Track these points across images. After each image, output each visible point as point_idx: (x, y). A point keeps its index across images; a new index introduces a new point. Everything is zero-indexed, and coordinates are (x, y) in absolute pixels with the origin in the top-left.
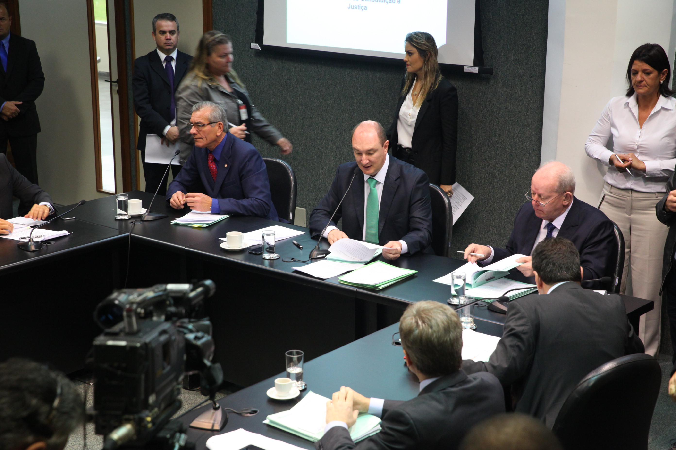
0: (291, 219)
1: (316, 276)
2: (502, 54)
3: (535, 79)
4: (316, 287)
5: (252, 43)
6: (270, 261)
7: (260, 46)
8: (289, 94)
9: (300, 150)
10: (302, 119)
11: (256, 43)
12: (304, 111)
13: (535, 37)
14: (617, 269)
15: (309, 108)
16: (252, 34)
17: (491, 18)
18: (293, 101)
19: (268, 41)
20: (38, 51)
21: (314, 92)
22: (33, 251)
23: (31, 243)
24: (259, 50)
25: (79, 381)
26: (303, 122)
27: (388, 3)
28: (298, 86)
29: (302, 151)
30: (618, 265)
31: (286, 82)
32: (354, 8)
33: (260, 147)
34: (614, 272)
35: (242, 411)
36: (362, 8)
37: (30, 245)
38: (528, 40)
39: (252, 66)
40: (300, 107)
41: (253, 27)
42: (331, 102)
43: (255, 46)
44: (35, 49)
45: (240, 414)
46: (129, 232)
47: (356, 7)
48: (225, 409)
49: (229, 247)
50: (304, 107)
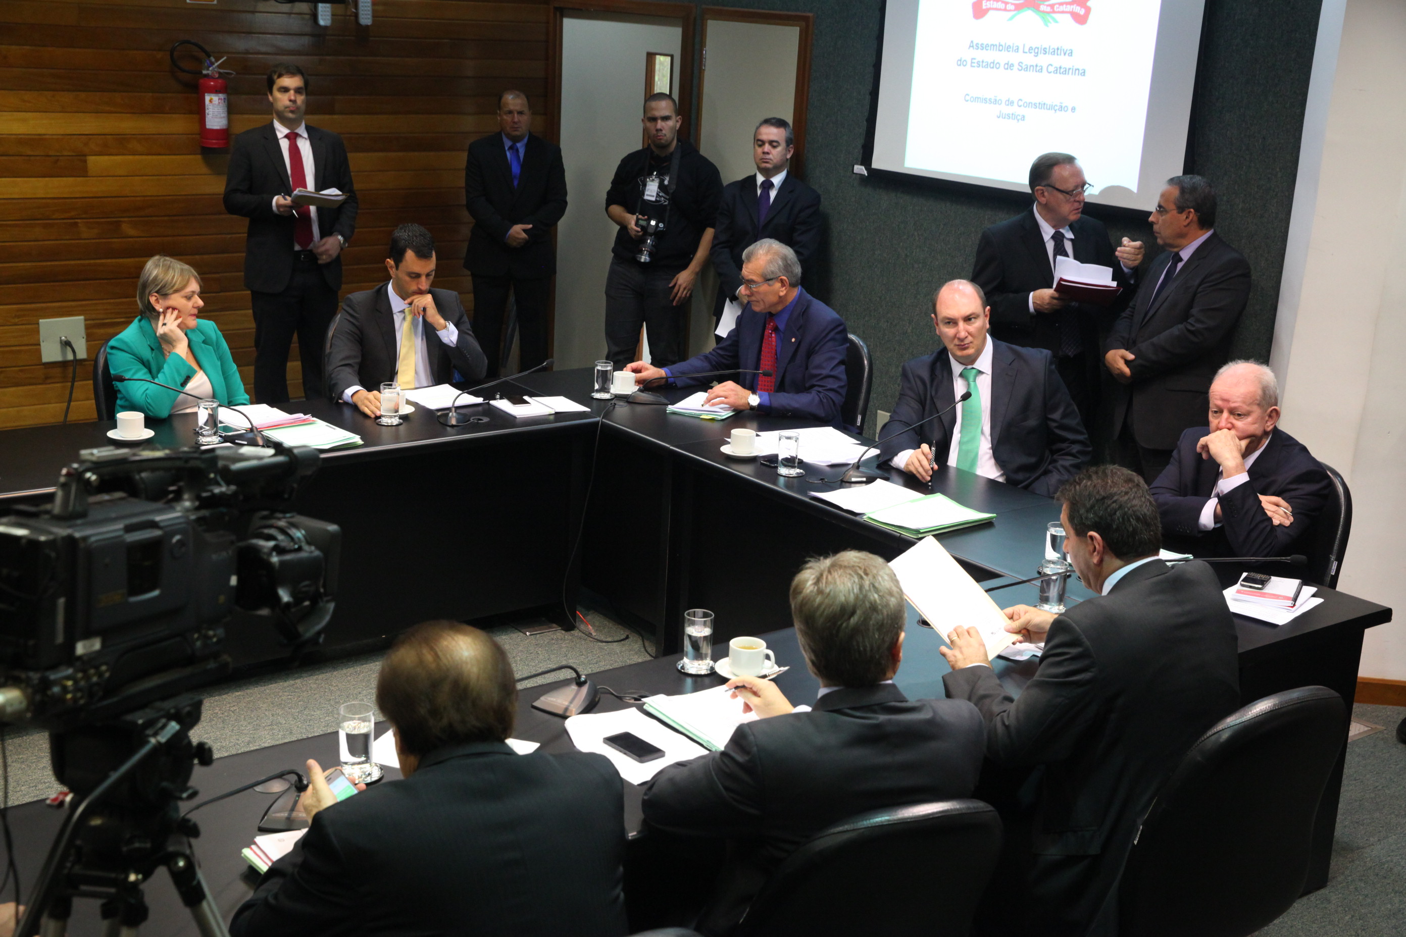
0: (859, 424)
1: (845, 507)
2: (1225, 198)
3: (1273, 242)
4: (843, 525)
5: (857, 164)
6: (786, 478)
7: (866, 169)
8: (901, 244)
9: (909, 331)
10: (917, 284)
11: (861, 164)
12: (921, 271)
13: (1279, 175)
14: (1336, 547)
15: (927, 267)
16: (858, 152)
17: (1213, 140)
18: (906, 255)
19: (880, 162)
20: (564, 160)
21: (937, 244)
22: (453, 426)
23: (452, 414)
24: (864, 175)
25: (513, 627)
26: (918, 289)
27: (1057, 111)
28: (916, 234)
29: (912, 333)
30: (1337, 542)
31: (898, 226)
32: (1006, 117)
33: (854, 322)
34: (1331, 552)
35: (626, 694)
36: (1018, 118)
37: (451, 417)
38: (1269, 178)
39: (853, 199)
40: (916, 266)
41: (860, 142)
42: (961, 260)
43: (860, 169)
44: (560, 158)
45: (620, 698)
46: (600, 417)
47: (1008, 116)
48: (598, 687)
49: (733, 452)
50: (920, 265)
